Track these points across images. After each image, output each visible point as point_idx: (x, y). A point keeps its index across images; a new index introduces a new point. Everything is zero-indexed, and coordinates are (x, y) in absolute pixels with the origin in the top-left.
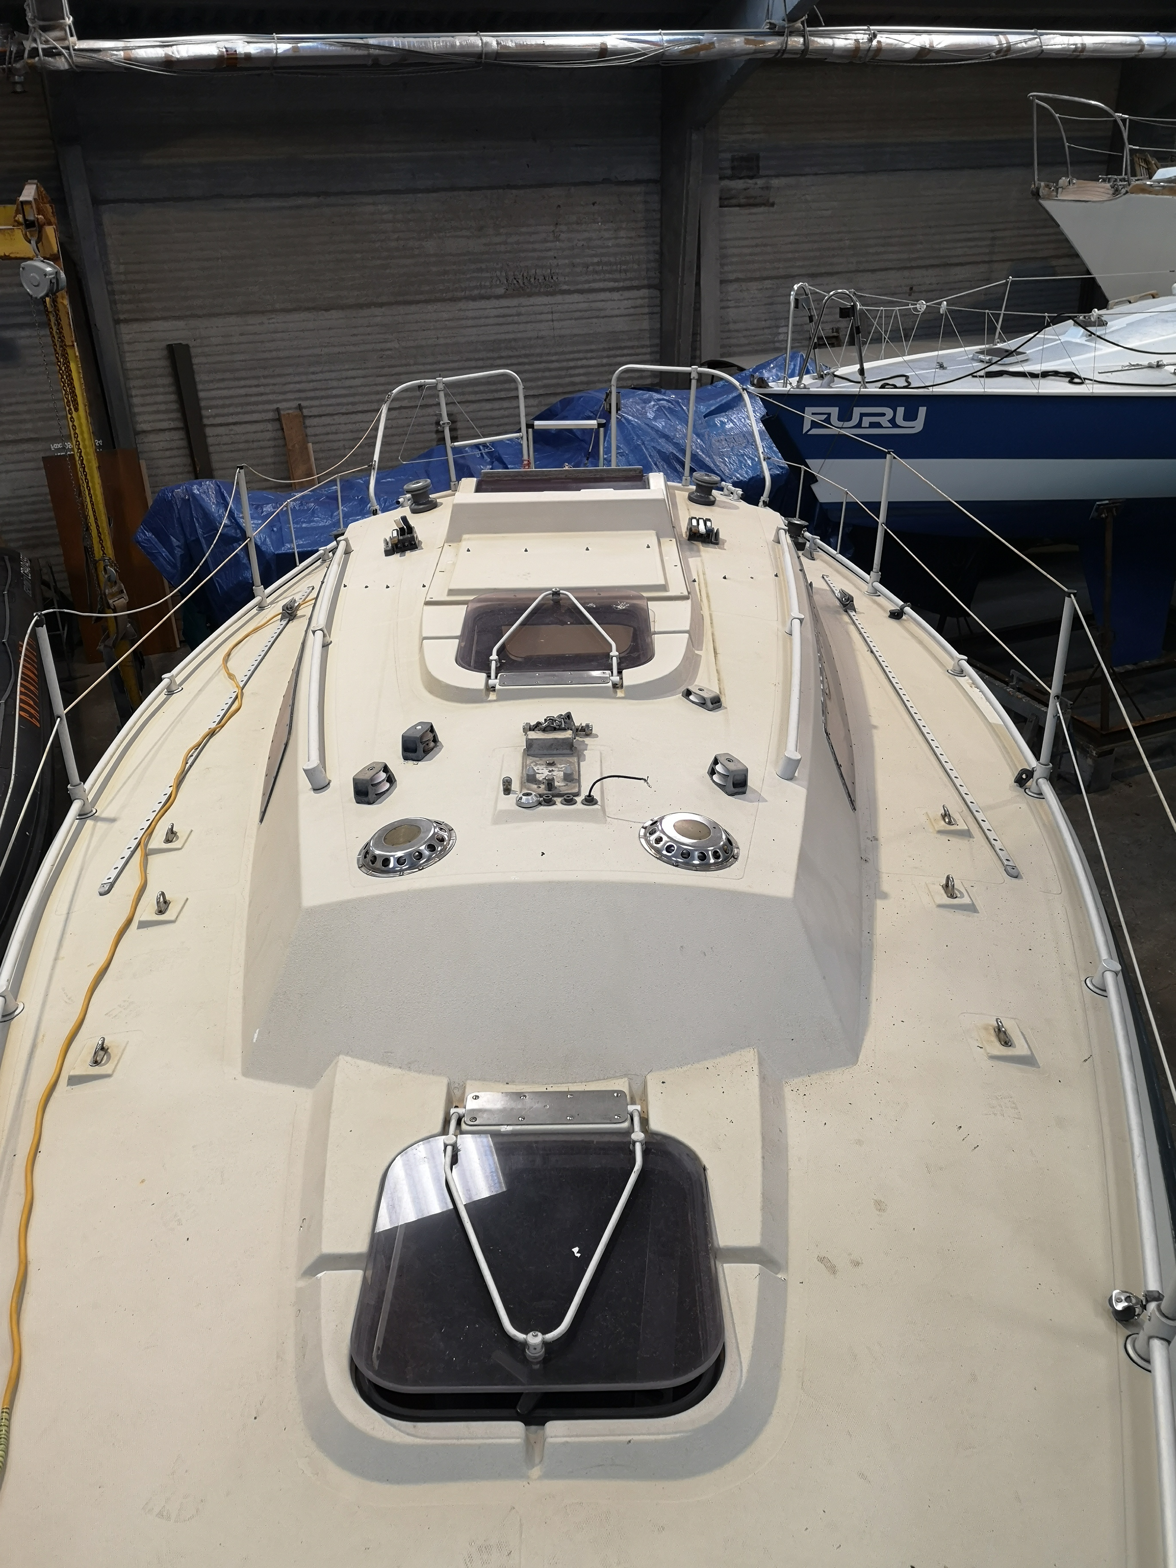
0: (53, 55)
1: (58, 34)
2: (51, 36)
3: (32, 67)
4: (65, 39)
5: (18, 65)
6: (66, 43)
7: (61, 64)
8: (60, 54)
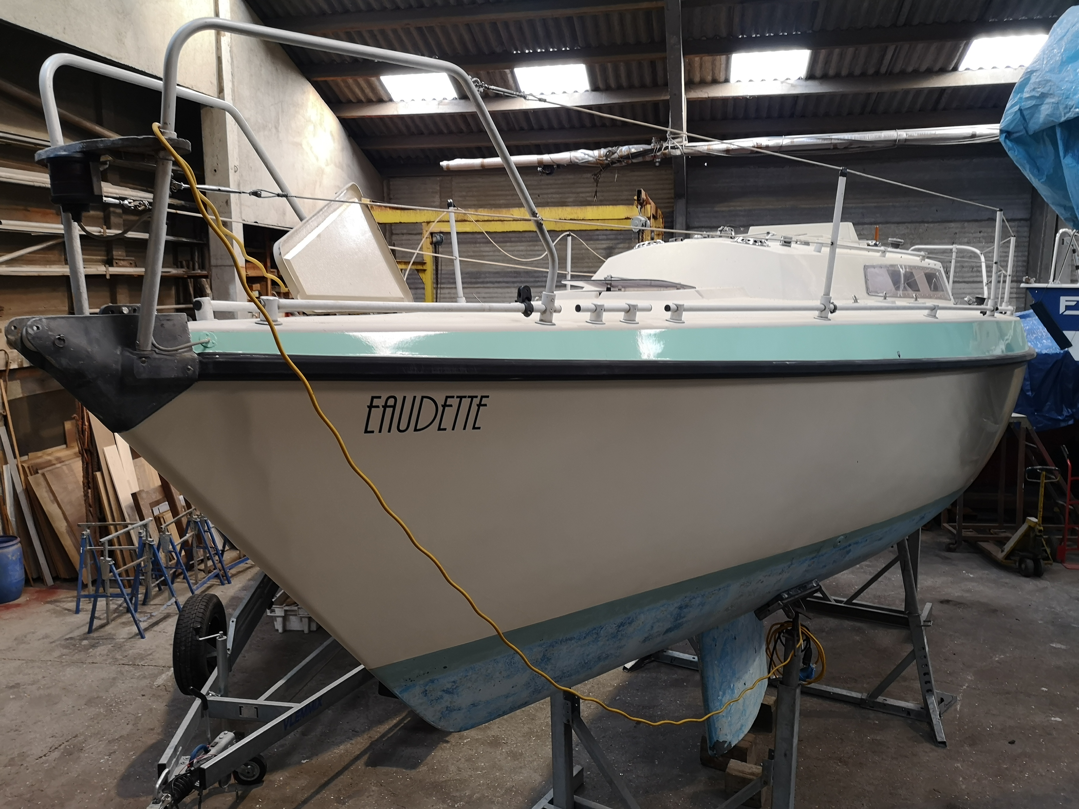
0: (675, 148)
1: (679, 140)
2: (675, 141)
3: (664, 154)
4: (682, 142)
5: (658, 154)
6: (682, 144)
7: (678, 152)
8: (678, 148)
